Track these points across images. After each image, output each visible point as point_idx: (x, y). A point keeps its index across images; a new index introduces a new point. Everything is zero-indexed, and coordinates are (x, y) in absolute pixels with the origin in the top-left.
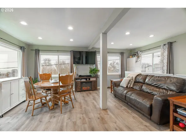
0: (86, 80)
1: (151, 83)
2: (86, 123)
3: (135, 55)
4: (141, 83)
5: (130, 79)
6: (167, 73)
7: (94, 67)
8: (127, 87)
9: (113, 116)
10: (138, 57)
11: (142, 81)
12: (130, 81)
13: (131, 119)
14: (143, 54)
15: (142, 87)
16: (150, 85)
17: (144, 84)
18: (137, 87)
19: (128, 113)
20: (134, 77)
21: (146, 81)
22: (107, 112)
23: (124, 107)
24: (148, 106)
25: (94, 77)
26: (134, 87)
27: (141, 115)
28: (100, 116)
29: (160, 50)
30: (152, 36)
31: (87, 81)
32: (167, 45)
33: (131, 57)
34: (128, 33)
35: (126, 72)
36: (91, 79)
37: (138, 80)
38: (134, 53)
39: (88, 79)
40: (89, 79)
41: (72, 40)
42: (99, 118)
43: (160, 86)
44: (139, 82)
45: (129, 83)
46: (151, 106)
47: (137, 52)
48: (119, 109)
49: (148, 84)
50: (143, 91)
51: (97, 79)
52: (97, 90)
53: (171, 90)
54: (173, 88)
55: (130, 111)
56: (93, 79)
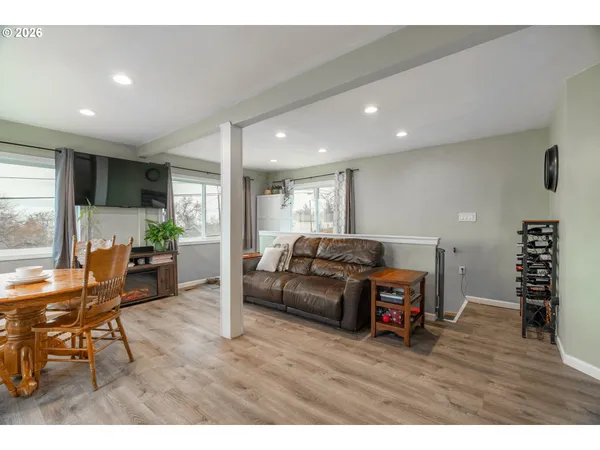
0: (136, 264)
1: (329, 255)
2: (212, 382)
3: (280, 188)
4: (308, 257)
5: (282, 249)
6: (346, 233)
7: (159, 217)
8: (277, 270)
9: (268, 345)
10: (287, 194)
11: (308, 252)
12: (283, 254)
13: (308, 339)
14: (298, 186)
15: (310, 267)
16: (327, 259)
17: (314, 258)
18: (300, 269)
19: (295, 329)
20: (291, 244)
21: (319, 252)
22: (247, 340)
23: (279, 322)
24: (336, 300)
25: (162, 253)
26: (293, 270)
27: (320, 326)
28: (237, 354)
29: (333, 182)
30: (322, 151)
31: (137, 268)
32: (345, 174)
33: (269, 191)
34: (281, 135)
35: (261, 233)
36: (156, 261)
37: (299, 252)
38: (274, 182)
39: (142, 262)
40: (147, 261)
41: (87, 112)
42: (237, 360)
43: (347, 259)
44: (302, 256)
45: (280, 261)
46: (342, 299)
47: (284, 181)
48: (272, 327)
49: (322, 258)
50: (316, 275)
51: (175, 258)
52: (176, 294)
53: (364, 265)
54: (367, 260)
55: (297, 325)
56: (162, 257)
